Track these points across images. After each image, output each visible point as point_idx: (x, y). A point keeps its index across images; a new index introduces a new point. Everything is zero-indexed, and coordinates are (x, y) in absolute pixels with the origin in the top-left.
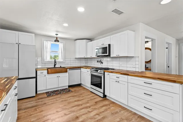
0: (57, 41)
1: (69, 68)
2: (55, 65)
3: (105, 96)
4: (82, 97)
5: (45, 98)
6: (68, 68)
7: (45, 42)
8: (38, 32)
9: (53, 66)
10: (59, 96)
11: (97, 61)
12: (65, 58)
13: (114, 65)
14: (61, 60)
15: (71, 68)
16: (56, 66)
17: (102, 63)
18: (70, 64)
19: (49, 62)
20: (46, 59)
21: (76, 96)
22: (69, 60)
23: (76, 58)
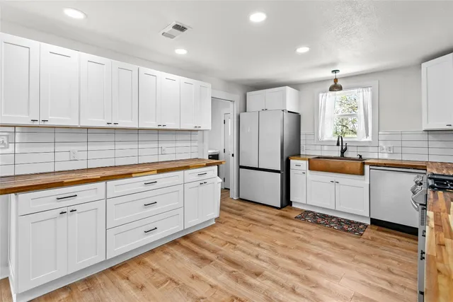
2: (343, 151)
7: (321, 95)
12: (378, 131)
14: (365, 139)
16: (347, 155)
18: (398, 150)
20: (322, 136)
22: (399, 137)
23: (428, 131)
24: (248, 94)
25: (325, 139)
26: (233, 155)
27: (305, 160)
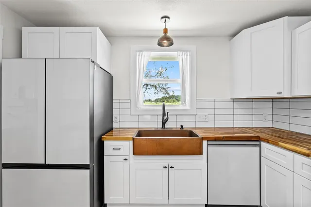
2: (164, 123)
6: (203, 139)
9: (160, 126)
12: (196, 99)
18: (211, 118)
23: (233, 99)
27: (127, 139)
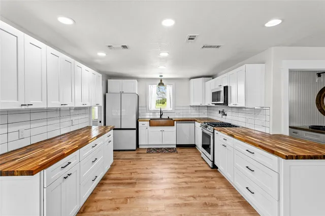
0: (161, 84)
1: (177, 121)
2: (161, 116)
3: (215, 167)
4: (185, 161)
5: (145, 153)
6: (174, 120)
7: (150, 86)
8: (141, 76)
9: (159, 117)
10: (159, 154)
11: (219, 111)
12: (175, 106)
13: (240, 119)
14: (170, 109)
15: (179, 121)
16: (163, 117)
17: (226, 115)
18: (181, 114)
19: (154, 112)
20: (151, 108)
21: (178, 158)
22: (182, 108)
24: (109, 80)
25: (152, 109)
26: (100, 122)
27: (147, 121)
